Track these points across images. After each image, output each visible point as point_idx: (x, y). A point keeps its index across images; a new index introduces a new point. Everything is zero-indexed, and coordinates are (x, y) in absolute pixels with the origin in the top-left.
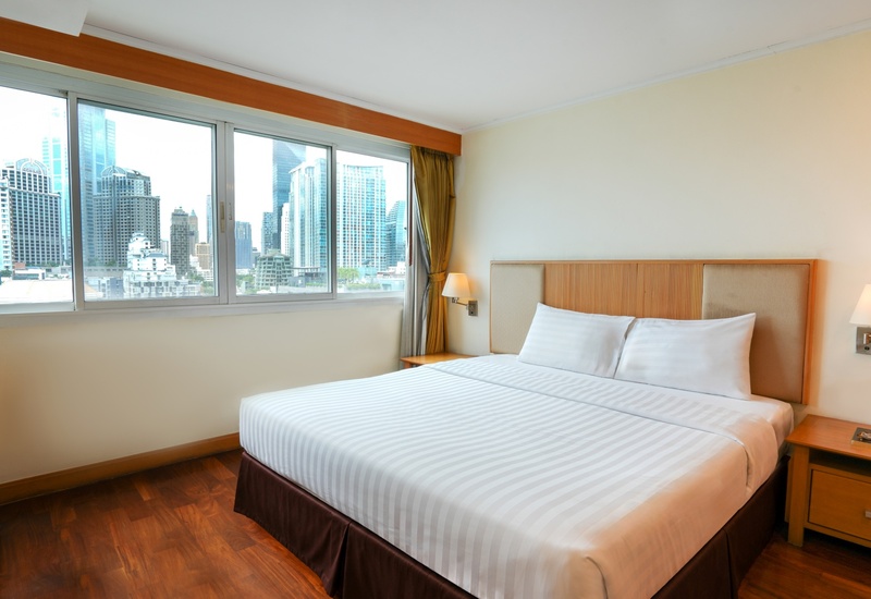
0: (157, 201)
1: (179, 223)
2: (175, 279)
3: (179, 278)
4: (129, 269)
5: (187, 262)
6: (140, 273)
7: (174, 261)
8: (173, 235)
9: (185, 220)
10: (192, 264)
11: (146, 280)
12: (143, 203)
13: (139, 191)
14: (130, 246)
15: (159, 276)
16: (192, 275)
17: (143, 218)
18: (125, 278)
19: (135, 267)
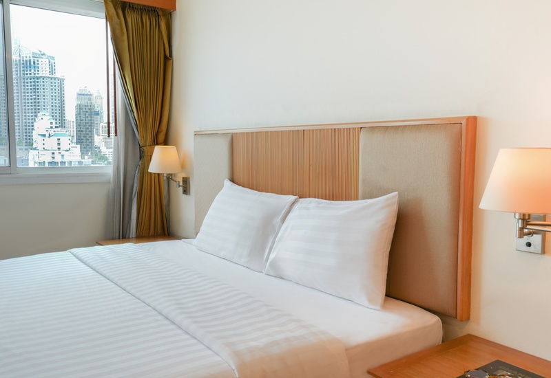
0: (61, 81)
1: (84, 103)
2: (79, 159)
3: (83, 158)
4: (35, 149)
5: (92, 142)
6: (45, 152)
7: (79, 141)
8: (78, 115)
9: (89, 99)
10: (96, 144)
11: (51, 160)
12: (47, 82)
13: (44, 71)
14: (36, 125)
15: (63, 156)
16: (96, 155)
17: (48, 97)
18: (31, 157)
19: (40, 147)
